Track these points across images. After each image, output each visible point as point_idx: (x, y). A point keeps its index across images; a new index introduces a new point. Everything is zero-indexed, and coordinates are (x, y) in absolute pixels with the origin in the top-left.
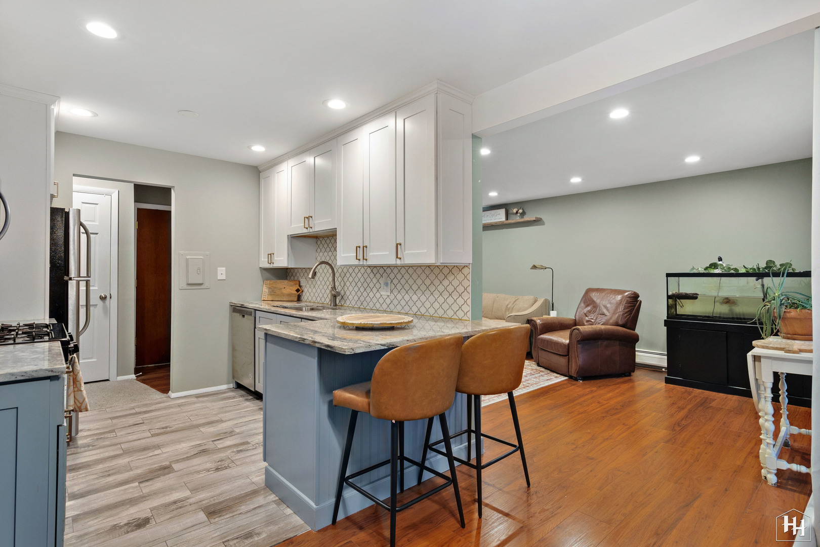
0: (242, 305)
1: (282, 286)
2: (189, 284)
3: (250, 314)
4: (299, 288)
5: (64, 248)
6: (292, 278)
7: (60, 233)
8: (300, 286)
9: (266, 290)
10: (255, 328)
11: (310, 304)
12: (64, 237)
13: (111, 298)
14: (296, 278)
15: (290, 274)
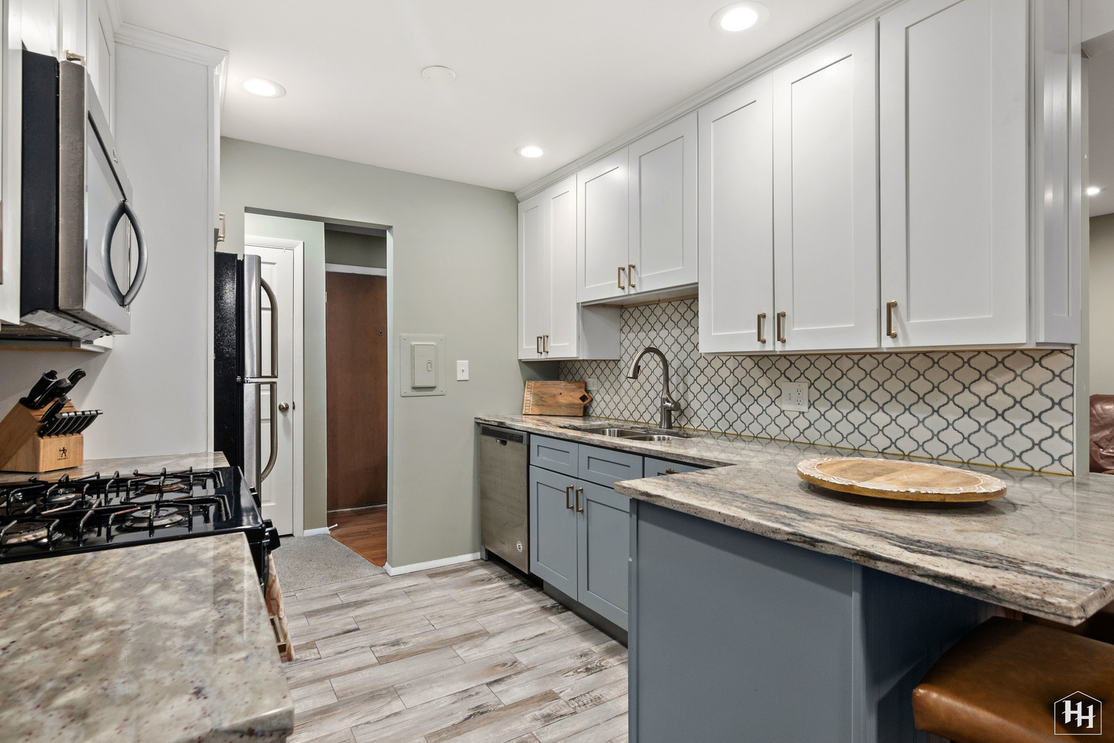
0: (502, 423)
1: (555, 391)
2: (415, 388)
3: (519, 439)
4: (586, 395)
5: (236, 325)
6: (570, 377)
7: (230, 296)
8: (587, 391)
9: (528, 397)
10: (529, 464)
11: (616, 423)
12: (236, 305)
13: (294, 408)
14: (577, 377)
15: (566, 371)
